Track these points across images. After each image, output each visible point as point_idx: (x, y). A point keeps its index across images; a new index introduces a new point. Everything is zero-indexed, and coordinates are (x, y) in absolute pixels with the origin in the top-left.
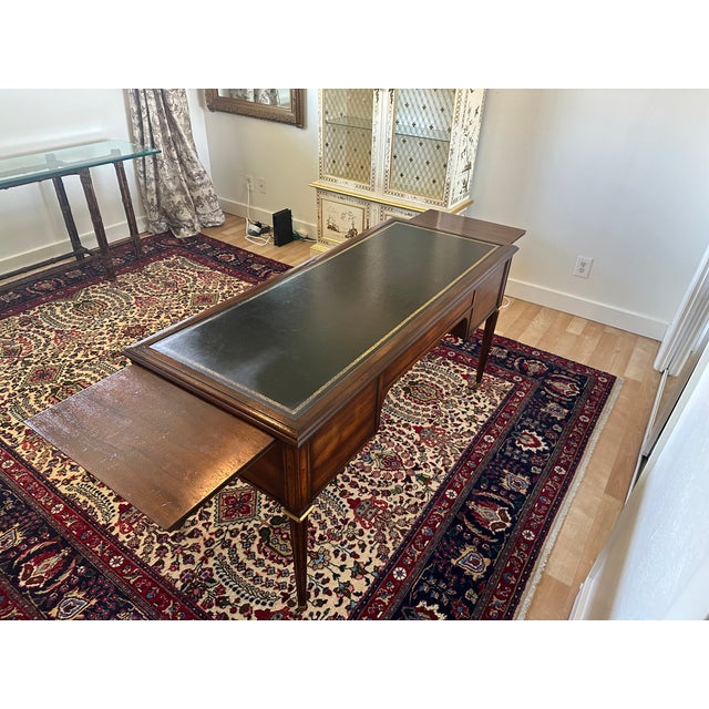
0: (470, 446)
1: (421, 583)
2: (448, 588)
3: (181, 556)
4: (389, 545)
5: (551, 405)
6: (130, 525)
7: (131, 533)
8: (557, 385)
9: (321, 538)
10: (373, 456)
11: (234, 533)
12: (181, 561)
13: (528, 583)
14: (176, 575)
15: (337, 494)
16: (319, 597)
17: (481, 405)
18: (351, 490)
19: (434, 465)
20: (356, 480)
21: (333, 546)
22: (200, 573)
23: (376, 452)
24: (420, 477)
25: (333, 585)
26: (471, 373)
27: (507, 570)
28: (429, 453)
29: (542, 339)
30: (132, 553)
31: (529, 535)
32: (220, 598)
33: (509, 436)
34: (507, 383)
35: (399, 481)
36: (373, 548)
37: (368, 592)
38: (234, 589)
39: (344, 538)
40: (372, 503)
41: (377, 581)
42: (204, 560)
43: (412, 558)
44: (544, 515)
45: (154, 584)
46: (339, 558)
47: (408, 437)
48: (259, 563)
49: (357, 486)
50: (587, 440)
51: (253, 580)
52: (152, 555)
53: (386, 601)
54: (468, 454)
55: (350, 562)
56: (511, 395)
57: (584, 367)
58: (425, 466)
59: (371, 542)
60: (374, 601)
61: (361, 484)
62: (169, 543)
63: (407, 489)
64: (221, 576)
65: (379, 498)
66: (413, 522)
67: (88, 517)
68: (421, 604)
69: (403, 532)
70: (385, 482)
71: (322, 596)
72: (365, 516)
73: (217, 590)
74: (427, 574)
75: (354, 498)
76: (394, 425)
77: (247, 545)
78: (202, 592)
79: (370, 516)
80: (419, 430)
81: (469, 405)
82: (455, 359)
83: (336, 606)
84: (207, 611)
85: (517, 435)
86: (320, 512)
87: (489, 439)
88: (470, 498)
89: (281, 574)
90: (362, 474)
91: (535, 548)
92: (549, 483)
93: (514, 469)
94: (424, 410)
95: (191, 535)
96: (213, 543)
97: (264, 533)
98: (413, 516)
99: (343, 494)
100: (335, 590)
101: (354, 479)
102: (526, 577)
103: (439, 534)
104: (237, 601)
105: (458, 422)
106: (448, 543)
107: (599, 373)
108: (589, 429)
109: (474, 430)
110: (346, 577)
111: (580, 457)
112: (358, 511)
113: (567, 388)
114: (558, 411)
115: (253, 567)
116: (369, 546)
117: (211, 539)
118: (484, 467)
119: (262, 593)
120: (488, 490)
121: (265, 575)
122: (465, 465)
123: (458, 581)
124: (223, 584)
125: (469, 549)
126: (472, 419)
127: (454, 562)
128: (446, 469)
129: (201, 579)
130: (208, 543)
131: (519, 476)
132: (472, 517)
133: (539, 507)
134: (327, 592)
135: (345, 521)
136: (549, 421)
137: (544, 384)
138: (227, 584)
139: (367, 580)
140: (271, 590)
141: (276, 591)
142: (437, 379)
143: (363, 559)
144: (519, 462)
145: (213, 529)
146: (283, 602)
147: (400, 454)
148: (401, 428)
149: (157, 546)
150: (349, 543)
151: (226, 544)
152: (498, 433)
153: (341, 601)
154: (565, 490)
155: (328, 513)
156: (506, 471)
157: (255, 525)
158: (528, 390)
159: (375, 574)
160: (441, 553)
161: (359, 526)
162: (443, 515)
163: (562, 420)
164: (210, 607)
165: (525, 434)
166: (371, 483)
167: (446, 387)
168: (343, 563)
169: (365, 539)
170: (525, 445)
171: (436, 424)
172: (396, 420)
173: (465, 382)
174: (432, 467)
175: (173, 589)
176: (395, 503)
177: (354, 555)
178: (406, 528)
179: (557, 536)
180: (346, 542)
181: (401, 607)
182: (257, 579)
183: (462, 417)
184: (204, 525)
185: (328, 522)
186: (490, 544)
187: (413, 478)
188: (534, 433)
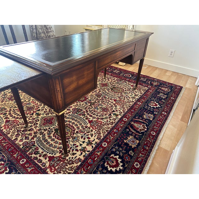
0: (133, 105)
1: (112, 148)
2: (122, 150)
4: (102, 135)
5: (161, 94)
6: (8, 126)
7: (8, 129)
8: (163, 88)
9: (77, 132)
10: (98, 108)
11: (45, 130)
12: (24, 138)
13: (153, 149)
14: (21, 143)
15: (85, 119)
16: (73, 152)
17: (137, 94)
18: (90, 118)
19: (119, 110)
20: (92, 115)
21: (81, 135)
22: (30, 143)
23: (100, 106)
24: (115, 114)
25: (79, 148)
26: (134, 85)
27: (145, 144)
28: (118, 107)
29: (157, 76)
31: (153, 133)
32: (36, 152)
33: (146, 102)
34: (146, 88)
35: (107, 115)
36: (95, 136)
37: (92, 151)
38: (42, 149)
39: (86, 132)
40: (97, 122)
41: (96, 147)
42: (33, 138)
43: (110, 139)
44: (159, 127)
45: (12, 146)
46: (83, 139)
47: (111, 102)
48: (53, 140)
49: (92, 116)
50: (174, 104)
51: (50, 146)
53: (99, 154)
54: (132, 108)
55: (87, 140)
56: (147, 91)
57: (172, 84)
58: (117, 111)
59: (95, 134)
60: (94, 154)
61: (93, 116)
62: (21, 133)
63: (109, 118)
64: (38, 144)
65: (99, 120)
66: (111, 128)
68: (112, 155)
69: (107, 131)
70: (102, 115)
71: (74, 152)
72: (94, 125)
73: (35, 149)
74: (115, 145)
75: (90, 120)
76: (107, 99)
77: (49, 134)
78: (30, 149)
79: (95, 125)
80: (115, 100)
81: (133, 94)
82: (129, 81)
83: (80, 155)
84: (30, 156)
85: (149, 103)
86: (77, 124)
87: (139, 103)
88: (132, 121)
90: (94, 113)
91: (156, 138)
92: (161, 117)
93: (148, 112)
94: (117, 95)
95: (29, 130)
96: (37, 133)
98: (111, 126)
99: (87, 119)
100: (80, 150)
101: (91, 114)
102: (152, 147)
103: (120, 132)
104: (42, 153)
105: (129, 98)
106: (124, 135)
107: (177, 86)
108: (174, 101)
109: (134, 101)
110: (84, 145)
111: (171, 109)
112: (91, 124)
113: (166, 89)
114: (163, 96)
115: (50, 141)
116: (94, 135)
117: (36, 131)
118: (137, 112)
119: (52, 150)
120: (139, 118)
121: (54, 144)
122: (131, 111)
123: (126, 148)
124: (38, 147)
125: (131, 137)
126: (134, 98)
127: (125, 141)
128: (124, 112)
129: (30, 145)
130: (35, 133)
131: (150, 114)
132: (132, 127)
133: (157, 124)
134: (77, 150)
135: (86, 127)
136: (160, 99)
137: (158, 88)
138: (39, 147)
139: (92, 146)
140: (56, 149)
141: (58, 150)
142: (122, 86)
143: (92, 139)
144: (150, 110)
145: (38, 128)
146: (59, 153)
147: (108, 107)
148: (109, 100)
149: (16, 133)
150: (87, 134)
151: (41, 133)
152: (142, 102)
153: (82, 154)
154: (166, 119)
155: (81, 124)
156: (145, 113)
157: (53, 128)
158: (153, 90)
159: (96, 144)
160: (120, 138)
161: (91, 129)
162: (122, 126)
163: (165, 98)
164: (32, 154)
165: (152, 102)
166: (97, 115)
167: (125, 88)
168: (84, 140)
169: (93, 133)
170: (152, 105)
171: (121, 99)
172: (107, 97)
173: (132, 87)
174: (119, 111)
175: (19, 148)
176: (105, 122)
177: (89, 138)
178: (108, 129)
179: (164, 134)
180: (86, 134)
181: (104, 156)
182: (51, 145)
183: (130, 97)
184: (35, 127)
185: (80, 127)
186: (139, 136)
187: (112, 115)
188: (155, 102)
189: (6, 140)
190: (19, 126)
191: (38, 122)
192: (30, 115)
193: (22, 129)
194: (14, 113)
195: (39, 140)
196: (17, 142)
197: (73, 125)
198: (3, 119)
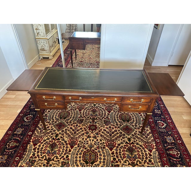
3: (145, 131)
6: (151, 145)
7: (152, 144)
11: (133, 126)
12: (146, 130)
30: (154, 139)
48: (133, 119)
52: (150, 136)
67: (160, 156)
77: (133, 122)
89: (132, 115)
97: (128, 121)
145: (136, 130)
149: (148, 137)
151: (136, 126)
175: (150, 127)
184: (137, 132)
189: (155, 136)
190: (145, 141)
191: (133, 133)
192: (134, 144)
193: (144, 136)
194: (143, 156)
195: (139, 124)
196: (150, 131)
197: (118, 117)
198: (152, 156)
